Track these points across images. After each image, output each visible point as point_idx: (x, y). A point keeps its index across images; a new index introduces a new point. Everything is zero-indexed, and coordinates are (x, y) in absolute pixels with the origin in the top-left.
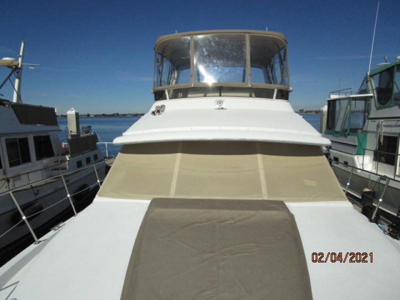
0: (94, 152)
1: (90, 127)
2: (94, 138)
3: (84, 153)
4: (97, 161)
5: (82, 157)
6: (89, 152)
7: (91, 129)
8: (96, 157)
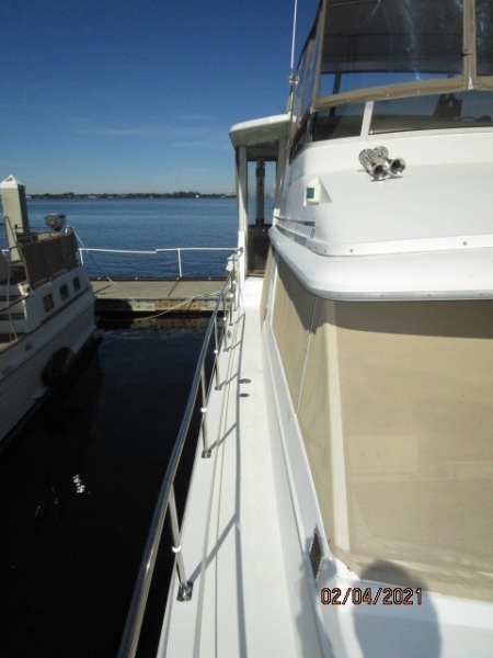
0: (72, 274)
1: (63, 216)
2: (70, 243)
3: (57, 277)
4: (80, 291)
5: (52, 286)
6: (64, 273)
7: (64, 222)
8: (77, 283)
